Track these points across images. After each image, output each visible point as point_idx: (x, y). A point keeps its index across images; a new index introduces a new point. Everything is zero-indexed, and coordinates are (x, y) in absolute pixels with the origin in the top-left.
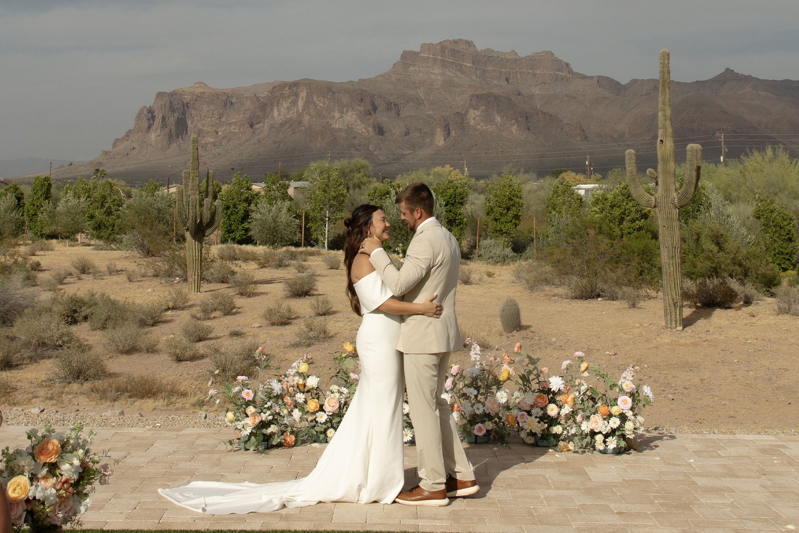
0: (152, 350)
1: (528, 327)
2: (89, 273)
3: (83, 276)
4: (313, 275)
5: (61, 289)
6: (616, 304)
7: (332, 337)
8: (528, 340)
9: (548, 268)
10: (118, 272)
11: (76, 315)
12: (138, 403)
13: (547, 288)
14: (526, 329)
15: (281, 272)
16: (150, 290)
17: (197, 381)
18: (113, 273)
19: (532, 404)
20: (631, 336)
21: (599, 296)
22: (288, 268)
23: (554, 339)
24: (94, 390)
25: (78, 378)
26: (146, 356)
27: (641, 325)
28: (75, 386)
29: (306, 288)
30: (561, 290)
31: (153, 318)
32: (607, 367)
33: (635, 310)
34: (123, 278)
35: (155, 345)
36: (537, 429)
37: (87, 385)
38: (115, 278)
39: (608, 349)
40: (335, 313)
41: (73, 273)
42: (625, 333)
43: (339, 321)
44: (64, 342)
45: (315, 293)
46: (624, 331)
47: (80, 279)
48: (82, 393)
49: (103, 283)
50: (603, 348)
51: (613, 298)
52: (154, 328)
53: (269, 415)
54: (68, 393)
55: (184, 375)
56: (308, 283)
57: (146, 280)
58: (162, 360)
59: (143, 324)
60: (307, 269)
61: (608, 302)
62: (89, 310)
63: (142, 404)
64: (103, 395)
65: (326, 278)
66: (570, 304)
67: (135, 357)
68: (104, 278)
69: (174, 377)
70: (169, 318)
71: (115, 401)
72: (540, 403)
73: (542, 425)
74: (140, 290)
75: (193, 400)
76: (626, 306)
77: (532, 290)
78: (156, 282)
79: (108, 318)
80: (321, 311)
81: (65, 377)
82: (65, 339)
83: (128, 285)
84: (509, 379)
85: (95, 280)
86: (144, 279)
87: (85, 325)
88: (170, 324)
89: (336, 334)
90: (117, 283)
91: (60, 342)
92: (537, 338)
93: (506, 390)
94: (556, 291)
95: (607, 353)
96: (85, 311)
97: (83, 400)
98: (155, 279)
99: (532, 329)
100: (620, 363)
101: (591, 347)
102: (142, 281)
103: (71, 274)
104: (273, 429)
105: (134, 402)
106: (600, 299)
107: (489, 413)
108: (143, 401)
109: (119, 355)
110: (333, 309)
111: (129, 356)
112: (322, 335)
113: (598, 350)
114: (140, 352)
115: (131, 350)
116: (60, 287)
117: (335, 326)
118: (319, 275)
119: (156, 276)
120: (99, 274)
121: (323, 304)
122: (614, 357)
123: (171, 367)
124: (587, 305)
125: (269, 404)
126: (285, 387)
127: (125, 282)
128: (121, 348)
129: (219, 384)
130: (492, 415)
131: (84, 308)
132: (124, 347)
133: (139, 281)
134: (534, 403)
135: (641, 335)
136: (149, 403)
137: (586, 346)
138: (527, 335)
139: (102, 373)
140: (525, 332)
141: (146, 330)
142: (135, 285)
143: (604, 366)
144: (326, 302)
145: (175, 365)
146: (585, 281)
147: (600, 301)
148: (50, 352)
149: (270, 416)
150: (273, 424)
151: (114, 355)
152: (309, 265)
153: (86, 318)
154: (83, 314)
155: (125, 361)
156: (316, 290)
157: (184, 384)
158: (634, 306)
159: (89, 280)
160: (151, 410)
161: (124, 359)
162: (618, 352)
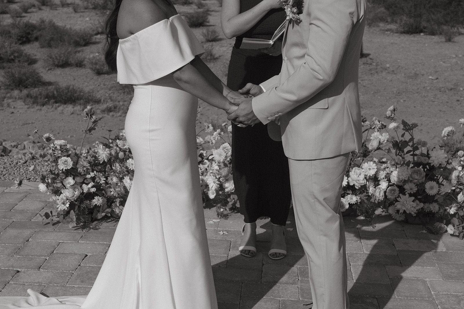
0: (80, 65)
1: (368, 55)
2: (47, 6)
3: (43, 8)
4: (208, 11)
5: (24, 17)
6: (436, 38)
7: (217, 58)
8: (368, 66)
9: (383, 9)
10: (68, 5)
11: (29, 36)
12: (60, 108)
13: (382, 25)
14: (366, 57)
15: (187, 8)
16: (88, 19)
17: (110, 90)
18: (65, 6)
19: (406, 179)
20: (449, 65)
21: (421, 31)
22: (192, 5)
23: (388, 65)
24: (28, 96)
25: (19, 86)
26: (75, 69)
27: (456, 56)
28: (16, 93)
29: (200, 21)
30: (393, 26)
31: (84, 40)
32: (430, 89)
33: (450, 43)
34: (71, 9)
35: (82, 62)
36: (412, 209)
37: (25, 92)
38: (65, 9)
39: (431, 75)
40: (221, 40)
41: (36, 5)
42: (444, 62)
43: (223, 46)
44: (15, 57)
45: (208, 24)
46: (443, 60)
47: (40, 9)
48: (20, 98)
49: (56, 13)
50: (427, 73)
51: (433, 33)
52: (84, 48)
53: (92, 187)
54: (10, 98)
55: (101, 85)
56: (202, 17)
57: (87, 12)
58: (87, 72)
59: (77, 44)
60: (204, 6)
61: (428, 37)
62: (39, 33)
63: (64, 108)
64: (35, 100)
65: (218, 13)
66: (400, 38)
67: (67, 70)
68: (58, 9)
69: (93, 87)
70: (97, 40)
71: (43, 105)
72: (416, 180)
73: (417, 204)
74: (81, 19)
75: (104, 106)
76: (443, 40)
77: (370, 26)
78: (93, 13)
79: (52, 39)
80: (209, 38)
81: (10, 85)
82: (16, 54)
83: (73, 15)
84: (378, 148)
85: (51, 11)
86: (86, 10)
87: (36, 44)
88: (98, 45)
89: (220, 56)
90: (66, 13)
91: (12, 57)
92: (374, 64)
93: (375, 159)
94: (389, 27)
95: (430, 77)
96: (36, 33)
97: (20, 104)
98: (93, 11)
99: (371, 56)
100: (441, 86)
101: (418, 72)
102: (84, 12)
103: (34, 6)
104: (97, 201)
105: (59, 106)
106: (422, 34)
107: (354, 185)
108: (65, 106)
109: (56, 68)
110: (219, 37)
111: (63, 70)
112: (209, 58)
113: (423, 75)
114: (72, 66)
115: (65, 65)
116: (24, 14)
117: (220, 50)
118: (213, 11)
119: (94, 8)
120: (55, 6)
121: (212, 33)
122: (436, 81)
123: (93, 78)
124: (413, 39)
125: (92, 174)
126: (113, 153)
127: (72, 13)
128: (56, 63)
129: (127, 94)
130: (357, 188)
131: (35, 32)
132: (59, 62)
133: (82, 12)
134: (408, 179)
135: (457, 63)
136: (69, 108)
137: (413, 72)
138: (367, 61)
139: (39, 82)
140: (365, 59)
141: (79, 49)
142: (78, 15)
143: (428, 88)
144: (214, 32)
145: (96, 77)
146: (412, 20)
147: (422, 36)
148: (5, 64)
149: (93, 189)
150: (97, 195)
151: (52, 67)
152: (206, 4)
153: (37, 39)
154: (35, 35)
155: (59, 73)
156: (208, 22)
157: (100, 92)
158: (449, 40)
159: (46, 11)
160: (69, 114)
161: (59, 71)
162: (439, 77)
